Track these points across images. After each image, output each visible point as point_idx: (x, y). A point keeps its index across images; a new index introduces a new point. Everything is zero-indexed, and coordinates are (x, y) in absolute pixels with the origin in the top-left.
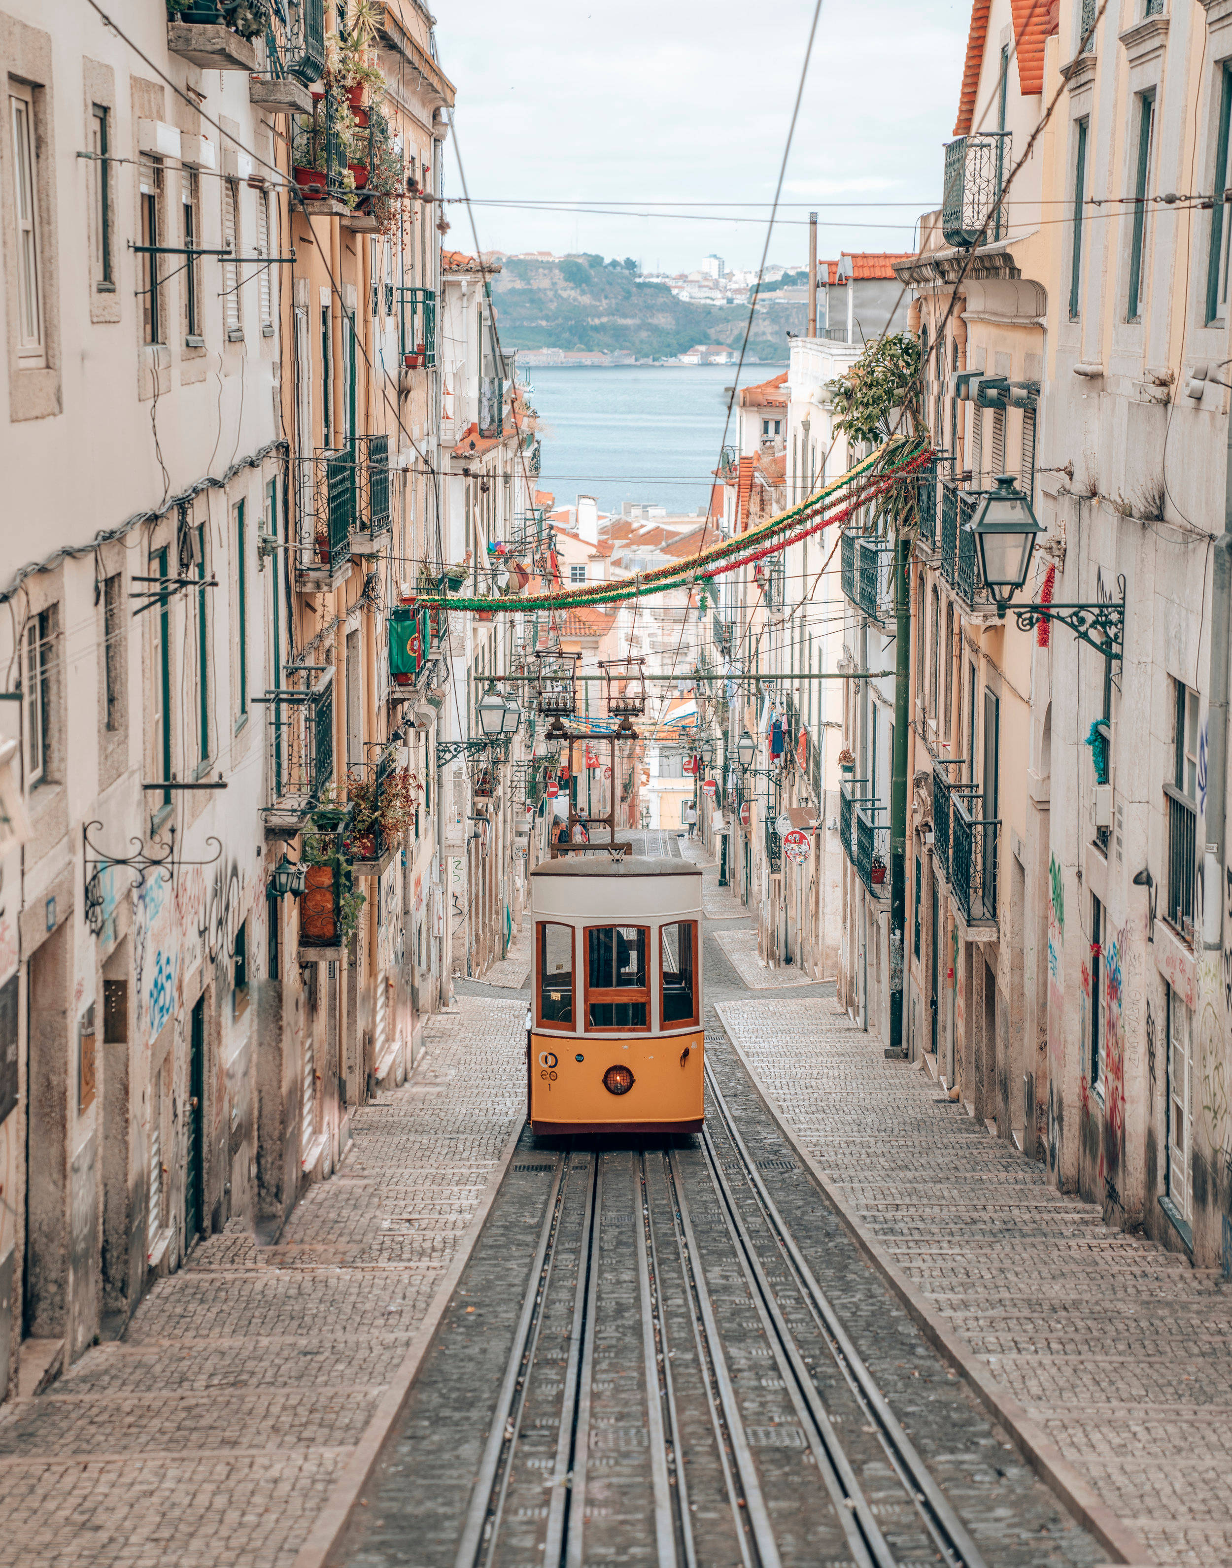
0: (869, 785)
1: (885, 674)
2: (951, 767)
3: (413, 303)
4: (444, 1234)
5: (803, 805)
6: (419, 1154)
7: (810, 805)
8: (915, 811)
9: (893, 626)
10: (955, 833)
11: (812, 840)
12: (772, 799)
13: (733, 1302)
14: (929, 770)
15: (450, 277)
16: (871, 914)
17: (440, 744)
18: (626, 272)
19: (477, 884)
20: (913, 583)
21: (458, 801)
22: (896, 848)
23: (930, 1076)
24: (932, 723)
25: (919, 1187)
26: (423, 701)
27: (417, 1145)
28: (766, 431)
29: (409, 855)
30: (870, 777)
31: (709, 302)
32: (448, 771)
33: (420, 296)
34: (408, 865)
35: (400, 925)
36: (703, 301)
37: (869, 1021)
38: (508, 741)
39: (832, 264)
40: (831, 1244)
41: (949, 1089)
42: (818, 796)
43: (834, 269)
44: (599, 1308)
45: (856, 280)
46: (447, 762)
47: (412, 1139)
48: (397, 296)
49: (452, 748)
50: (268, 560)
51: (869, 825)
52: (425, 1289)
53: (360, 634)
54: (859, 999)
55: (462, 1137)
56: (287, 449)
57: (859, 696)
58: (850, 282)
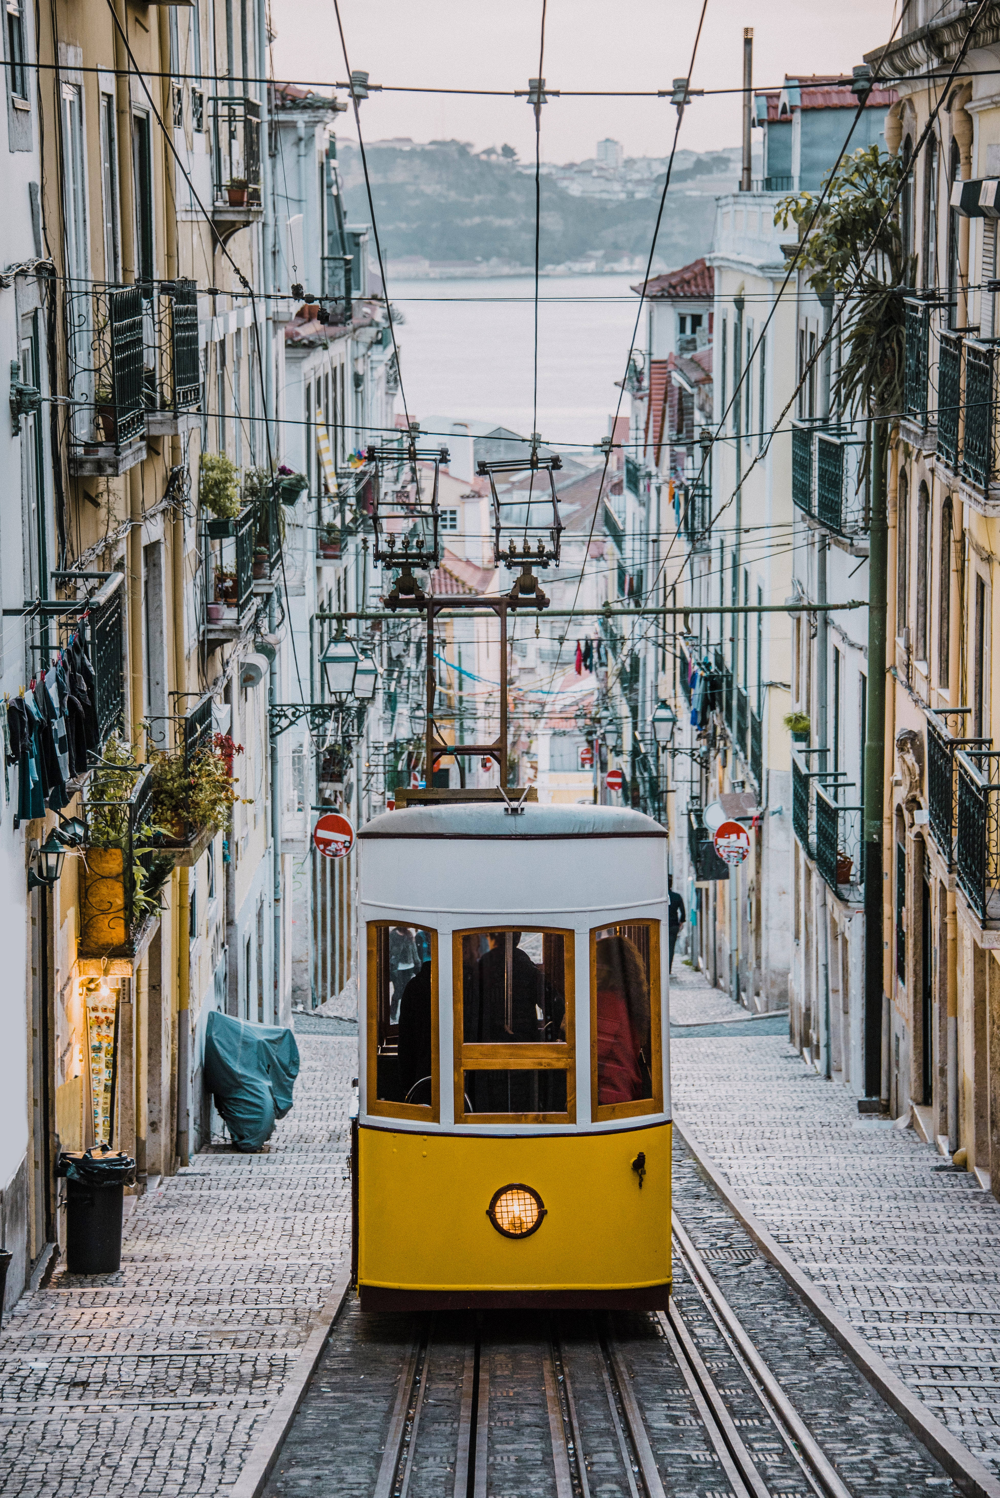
0: (830, 756)
1: (854, 605)
2: (951, 718)
3: (231, 118)
4: (271, 1352)
5: (738, 790)
6: (243, 1240)
7: (748, 789)
8: (898, 783)
9: (864, 543)
10: (961, 803)
11: (752, 833)
12: (696, 786)
13: (689, 1458)
14: (919, 726)
15: (282, 117)
16: (834, 924)
17: (273, 706)
18: (503, 160)
19: (324, 894)
20: (892, 482)
21: (299, 785)
22: (870, 835)
23: (921, 1135)
24: (921, 667)
25: (934, 1287)
26: (251, 647)
27: (240, 1227)
28: (682, 330)
29: (233, 847)
30: (831, 745)
31: (605, 196)
32: (286, 743)
33: (240, 110)
34: (232, 859)
35: (221, 938)
36: (597, 196)
37: (833, 1064)
38: (361, 712)
39: (772, 97)
40: (819, 1370)
41: (952, 1153)
42: (759, 777)
43: (774, 101)
44: (492, 1467)
45: (805, 110)
46: (283, 730)
47: (233, 1219)
48: (208, 108)
49: (289, 712)
50: (27, 421)
51: (833, 805)
52: (240, 1437)
53: (163, 547)
54: (818, 1035)
55: (301, 1215)
56: (52, 272)
57: (815, 641)
58: (797, 117)
